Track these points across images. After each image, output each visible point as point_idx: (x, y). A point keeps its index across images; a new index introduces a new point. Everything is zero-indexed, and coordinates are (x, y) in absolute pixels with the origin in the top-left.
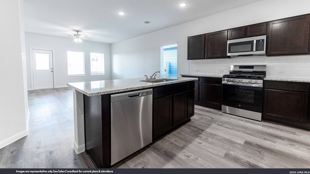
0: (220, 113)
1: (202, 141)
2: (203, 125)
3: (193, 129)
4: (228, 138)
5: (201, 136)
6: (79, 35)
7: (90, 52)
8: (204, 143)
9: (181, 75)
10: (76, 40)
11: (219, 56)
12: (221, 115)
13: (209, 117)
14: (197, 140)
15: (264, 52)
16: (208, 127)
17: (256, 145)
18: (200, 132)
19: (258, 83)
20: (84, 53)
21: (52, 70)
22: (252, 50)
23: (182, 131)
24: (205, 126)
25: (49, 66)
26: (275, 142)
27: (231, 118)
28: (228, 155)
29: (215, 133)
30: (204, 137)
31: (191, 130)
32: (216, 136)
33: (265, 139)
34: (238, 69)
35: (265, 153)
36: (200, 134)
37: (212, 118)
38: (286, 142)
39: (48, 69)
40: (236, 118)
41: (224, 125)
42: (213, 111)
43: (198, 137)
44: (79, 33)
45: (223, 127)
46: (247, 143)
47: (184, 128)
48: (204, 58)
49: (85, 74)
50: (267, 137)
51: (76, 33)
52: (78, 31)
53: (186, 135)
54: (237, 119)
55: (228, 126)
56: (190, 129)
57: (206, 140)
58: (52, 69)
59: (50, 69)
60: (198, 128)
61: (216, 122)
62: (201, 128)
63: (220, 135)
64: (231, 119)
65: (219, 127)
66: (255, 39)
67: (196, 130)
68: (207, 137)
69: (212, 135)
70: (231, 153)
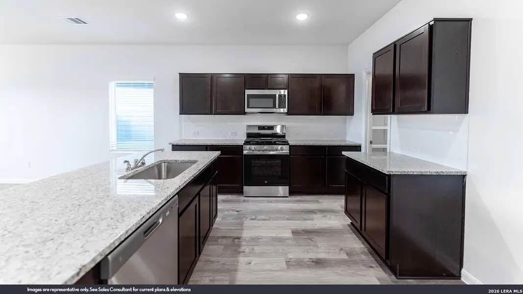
0: (242, 198)
1: (250, 259)
2: (235, 228)
3: (224, 241)
4: (274, 235)
5: (242, 249)
8: (255, 260)
9: (170, 144)
11: (233, 110)
12: (244, 201)
13: (233, 210)
14: (242, 259)
15: (286, 110)
16: (242, 229)
17: (303, 231)
18: (236, 243)
19: (284, 150)
22: (274, 107)
23: (209, 256)
24: (238, 229)
26: (313, 219)
27: (259, 202)
28: (289, 262)
29: (257, 235)
30: (247, 251)
31: (223, 247)
32: (259, 239)
33: (305, 219)
34: (256, 131)
35: (316, 238)
36: (239, 246)
37: (238, 211)
38: (319, 216)
40: (264, 201)
41: (259, 217)
42: (231, 198)
43: (240, 252)
45: (259, 220)
46: (295, 232)
47: (210, 247)
48: (211, 114)
50: (305, 216)
53: (222, 260)
54: (266, 202)
55: (263, 217)
56: (222, 245)
57: (252, 253)
60: (230, 237)
61: (247, 216)
62: (235, 235)
63: (263, 235)
64: (260, 204)
65: (255, 223)
66: (277, 93)
67: (229, 241)
68: (251, 247)
69: (255, 240)
70: (291, 257)
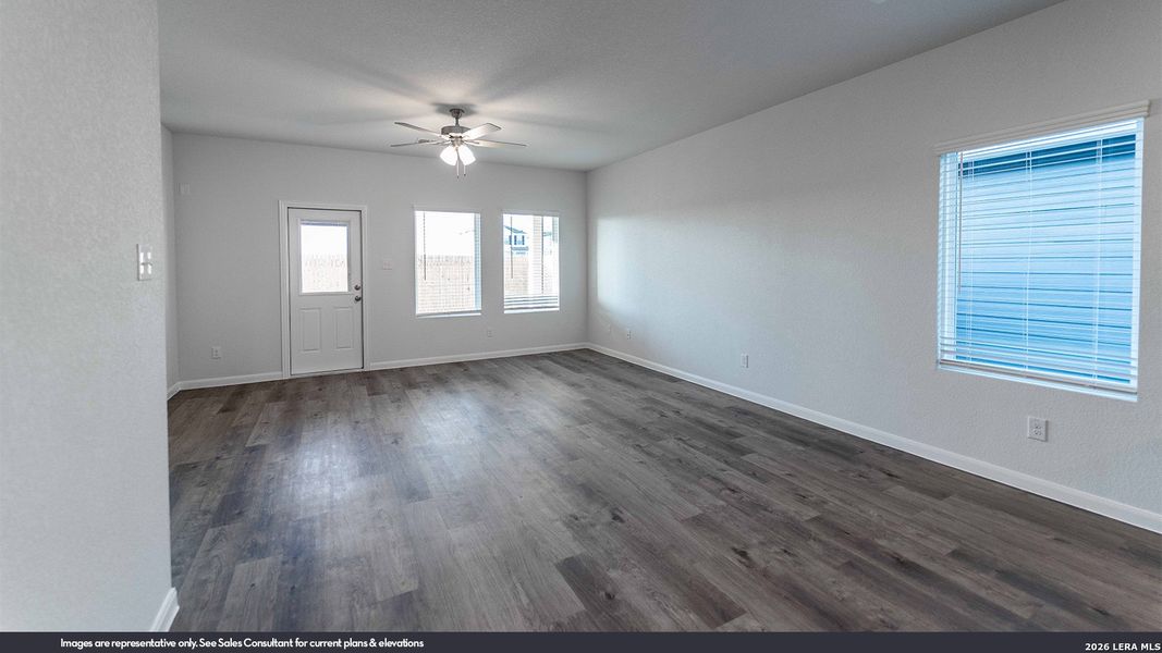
6: (463, 130)
7: (502, 211)
10: (449, 156)
20: (479, 216)
21: (358, 293)
25: (349, 275)
39: (344, 288)
44: (463, 121)
49: (480, 309)
51: (451, 121)
52: (457, 112)
58: (357, 288)
59: (350, 289)
